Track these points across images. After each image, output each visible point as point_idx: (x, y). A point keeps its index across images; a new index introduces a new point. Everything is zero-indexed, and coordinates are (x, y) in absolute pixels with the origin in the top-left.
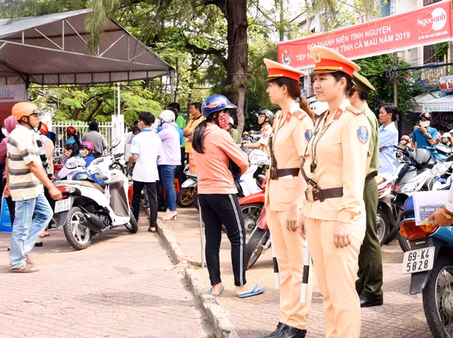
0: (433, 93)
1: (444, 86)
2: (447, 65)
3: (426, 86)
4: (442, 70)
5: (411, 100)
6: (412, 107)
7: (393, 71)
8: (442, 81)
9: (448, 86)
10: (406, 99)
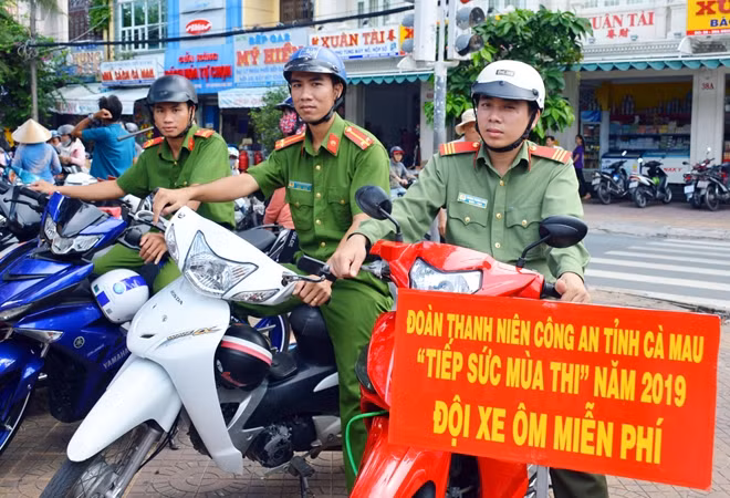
0: (89, 86)
1: (107, 77)
2: (109, 43)
3: (76, 74)
4: (102, 52)
5: (54, 93)
6: (57, 105)
7: (29, 46)
8: (104, 69)
9: (114, 77)
10: (47, 92)
